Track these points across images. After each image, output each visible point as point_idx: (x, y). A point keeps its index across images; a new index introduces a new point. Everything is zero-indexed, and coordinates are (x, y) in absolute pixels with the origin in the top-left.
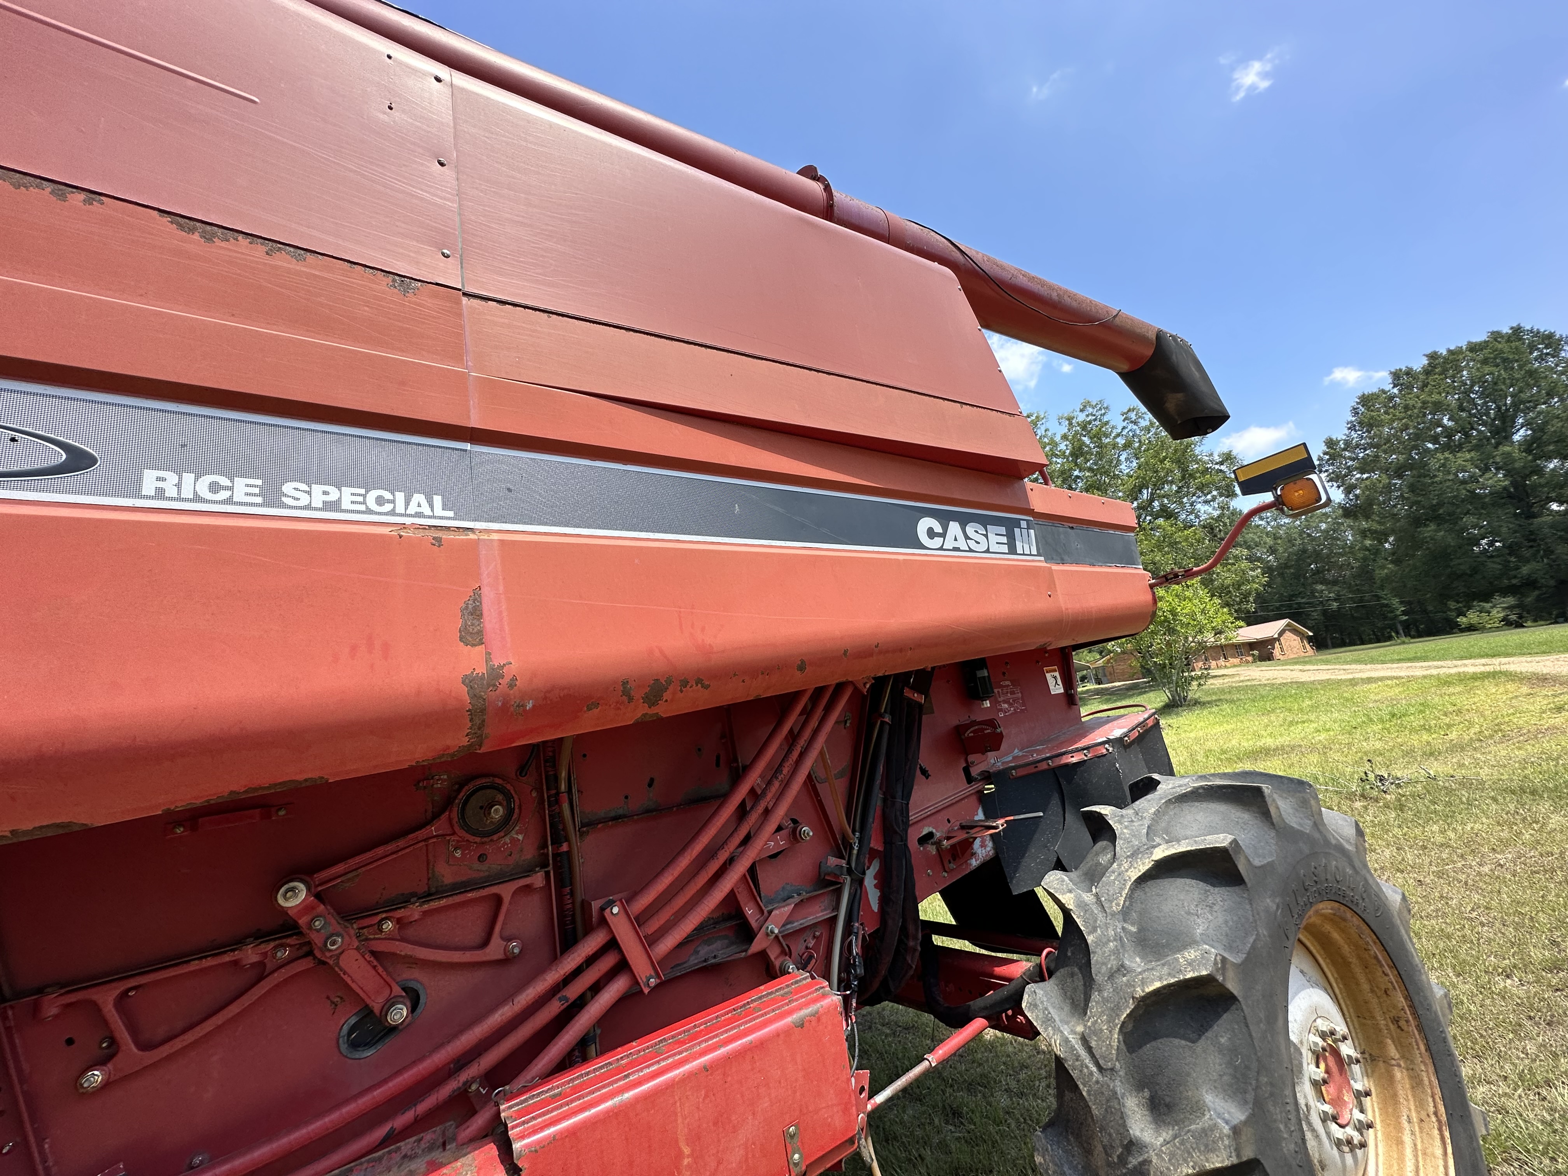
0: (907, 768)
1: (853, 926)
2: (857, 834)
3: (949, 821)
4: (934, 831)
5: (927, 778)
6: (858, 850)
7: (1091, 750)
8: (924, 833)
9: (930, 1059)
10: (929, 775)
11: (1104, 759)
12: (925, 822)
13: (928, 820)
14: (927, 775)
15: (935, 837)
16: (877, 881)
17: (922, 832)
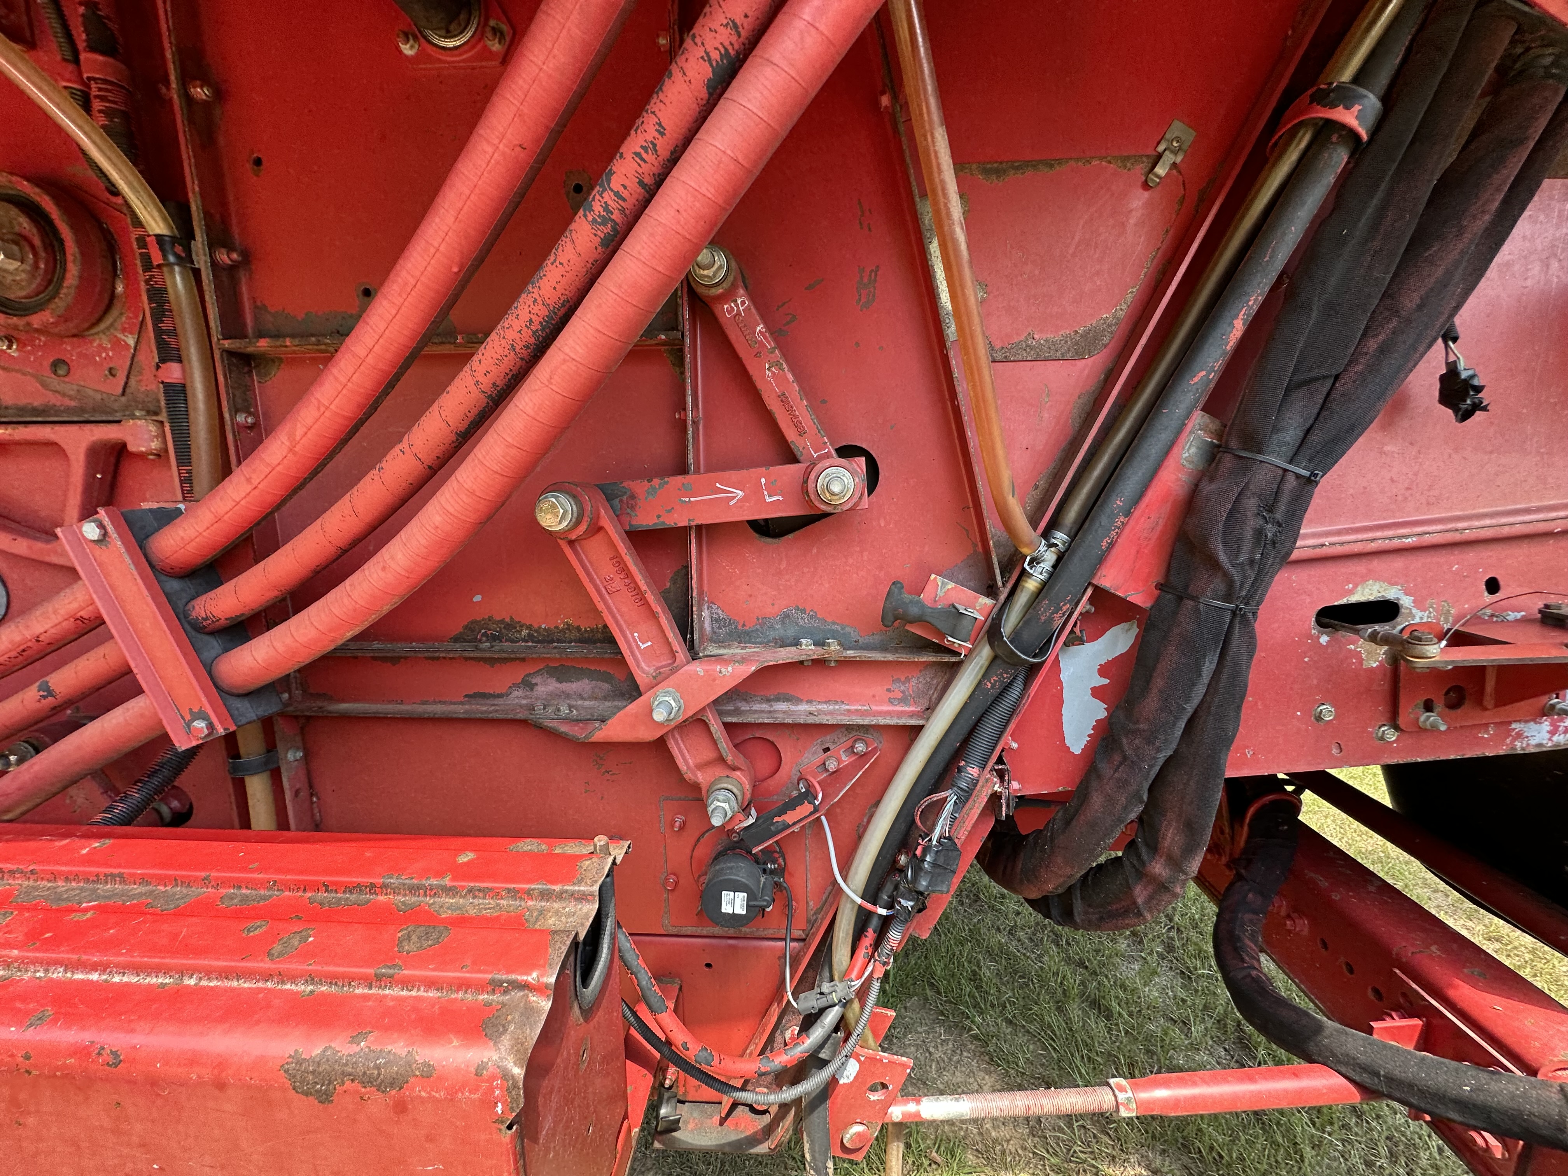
0: (1372, 345)
1: (960, 770)
2: (1060, 537)
3: (1493, 586)
4: (1406, 601)
5: (1465, 416)
6: (1044, 584)
8: (1354, 599)
9: (1121, 1096)
10: (1478, 406)
12: (1376, 564)
13: (1398, 563)
14: (1468, 402)
15: (1399, 619)
16: (1107, 681)
17: (1351, 592)
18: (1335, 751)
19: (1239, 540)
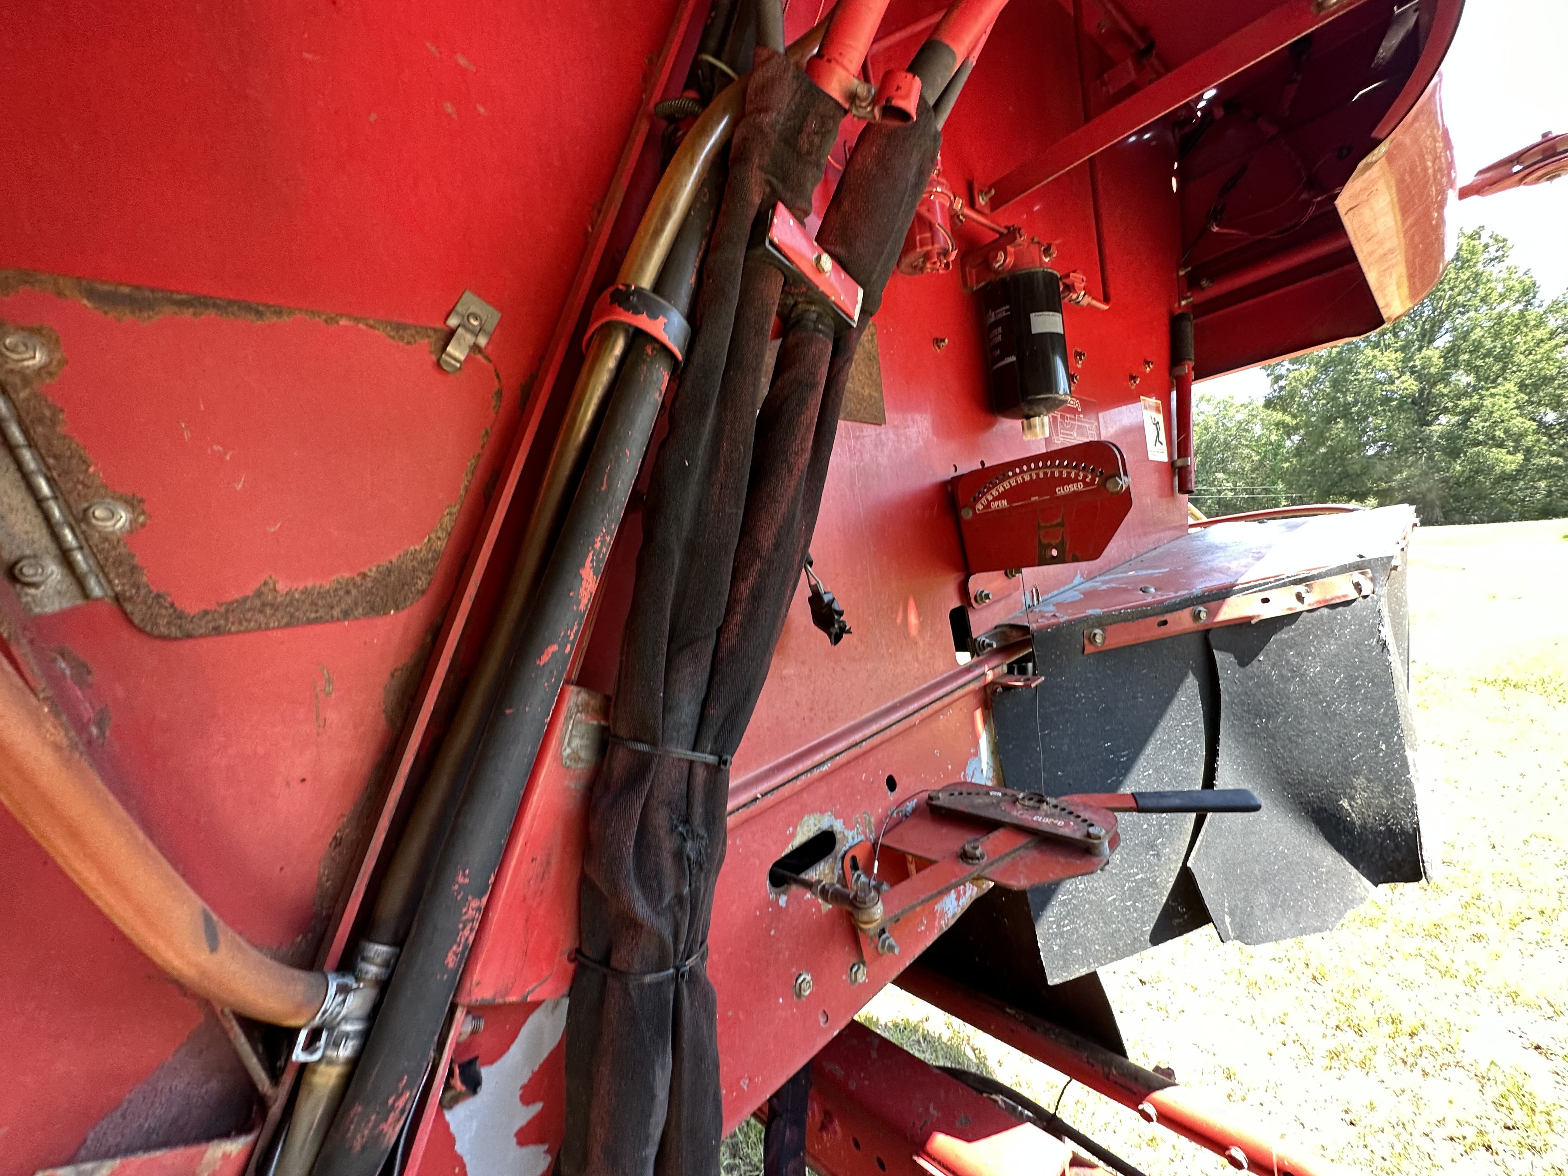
0: (745, 590)
2: (376, 954)
3: (891, 784)
4: (838, 826)
5: (836, 637)
6: (353, 1067)
7: (1317, 584)
8: (798, 843)
11: (1347, 611)
12: (806, 796)
13: (823, 789)
14: (836, 626)
15: (837, 847)
16: (538, 1107)
17: (793, 836)
18: (822, 1020)
19: (658, 874)
